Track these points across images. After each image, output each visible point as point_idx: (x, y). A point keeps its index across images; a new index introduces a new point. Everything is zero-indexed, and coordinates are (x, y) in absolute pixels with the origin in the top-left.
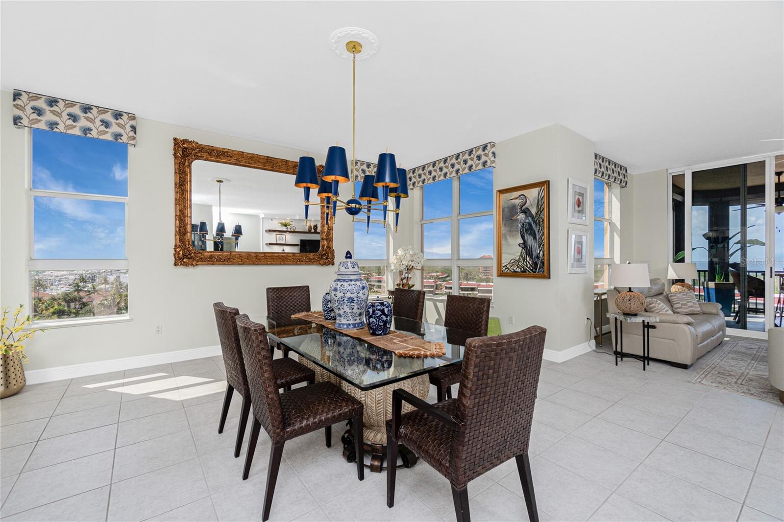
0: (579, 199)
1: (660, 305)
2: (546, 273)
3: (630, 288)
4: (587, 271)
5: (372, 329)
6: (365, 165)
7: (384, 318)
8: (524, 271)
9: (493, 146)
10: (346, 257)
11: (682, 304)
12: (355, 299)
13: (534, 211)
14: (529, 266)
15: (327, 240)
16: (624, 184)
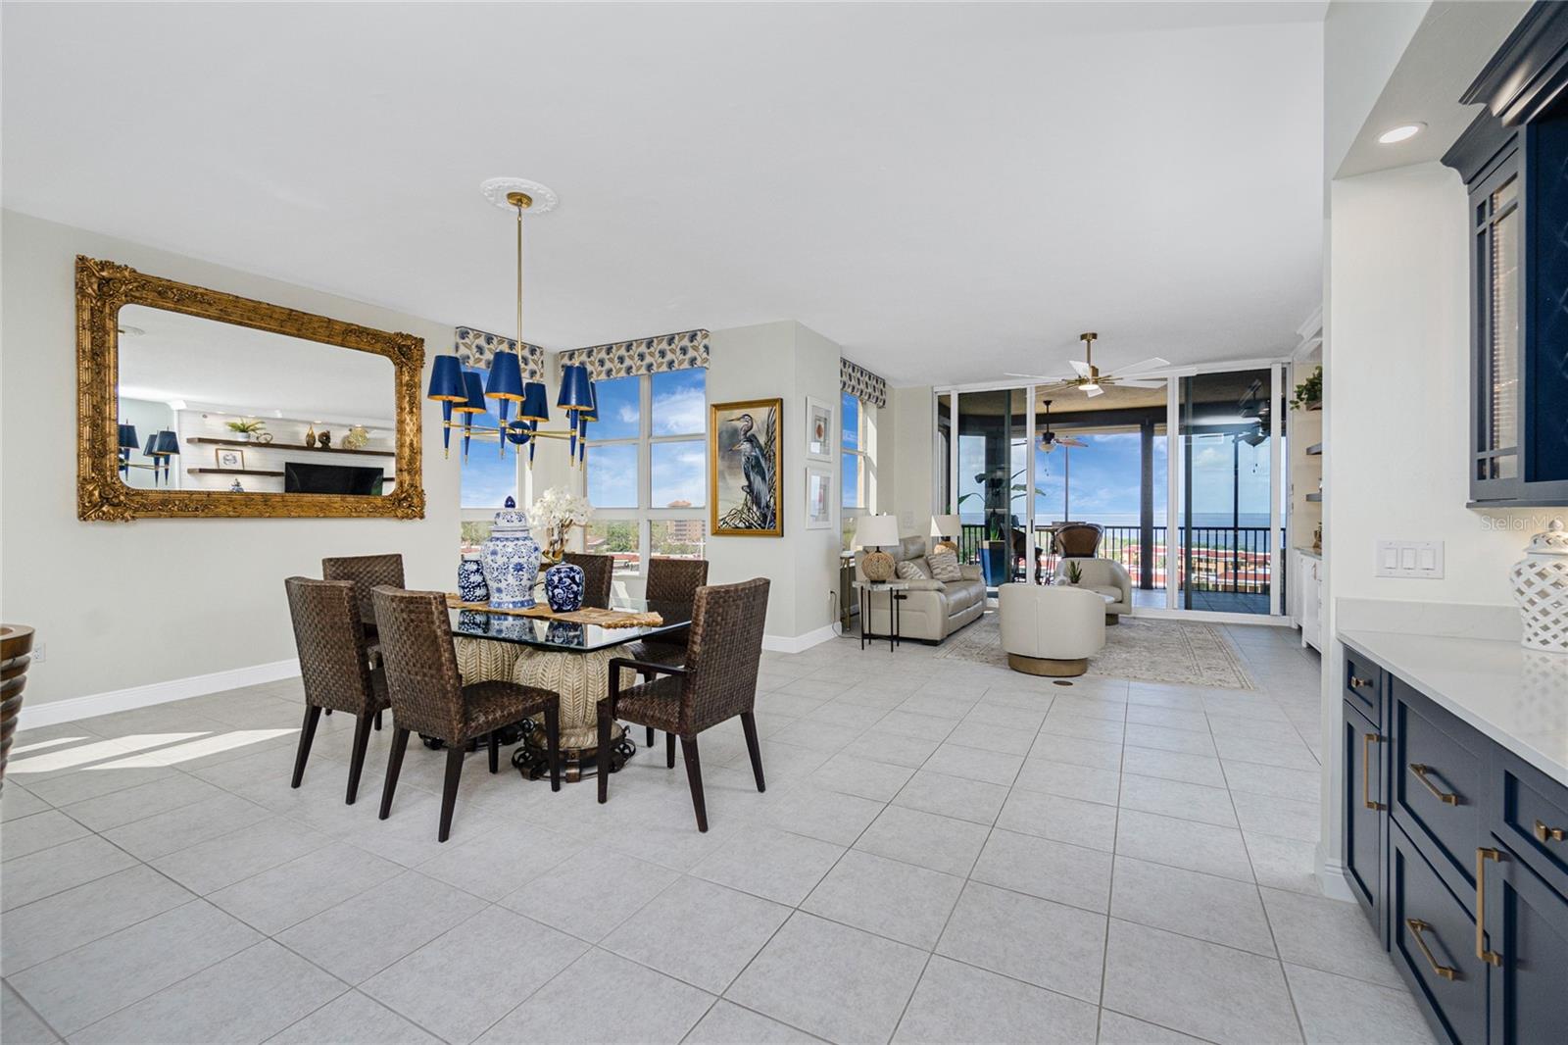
0: (820, 426)
1: (913, 569)
2: (778, 529)
3: (878, 548)
4: (831, 526)
5: (556, 603)
6: (482, 338)
7: (575, 588)
8: (749, 527)
9: (706, 336)
10: (507, 506)
11: (942, 569)
12: (525, 565)
13: (762, 440)
15: (409, 473)
16: (881, 404)
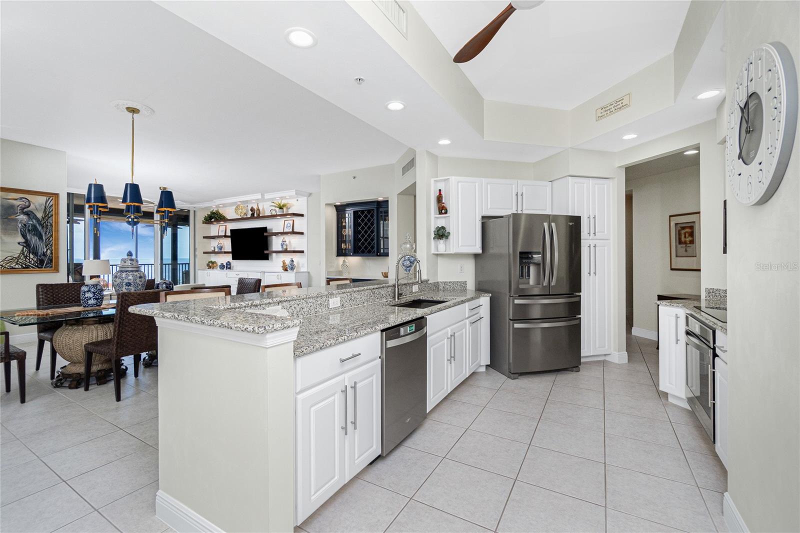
2: (54, 268)
8: (26, 268)
12: (132, 284)
13: (39, 215)
14: (32, 263)
